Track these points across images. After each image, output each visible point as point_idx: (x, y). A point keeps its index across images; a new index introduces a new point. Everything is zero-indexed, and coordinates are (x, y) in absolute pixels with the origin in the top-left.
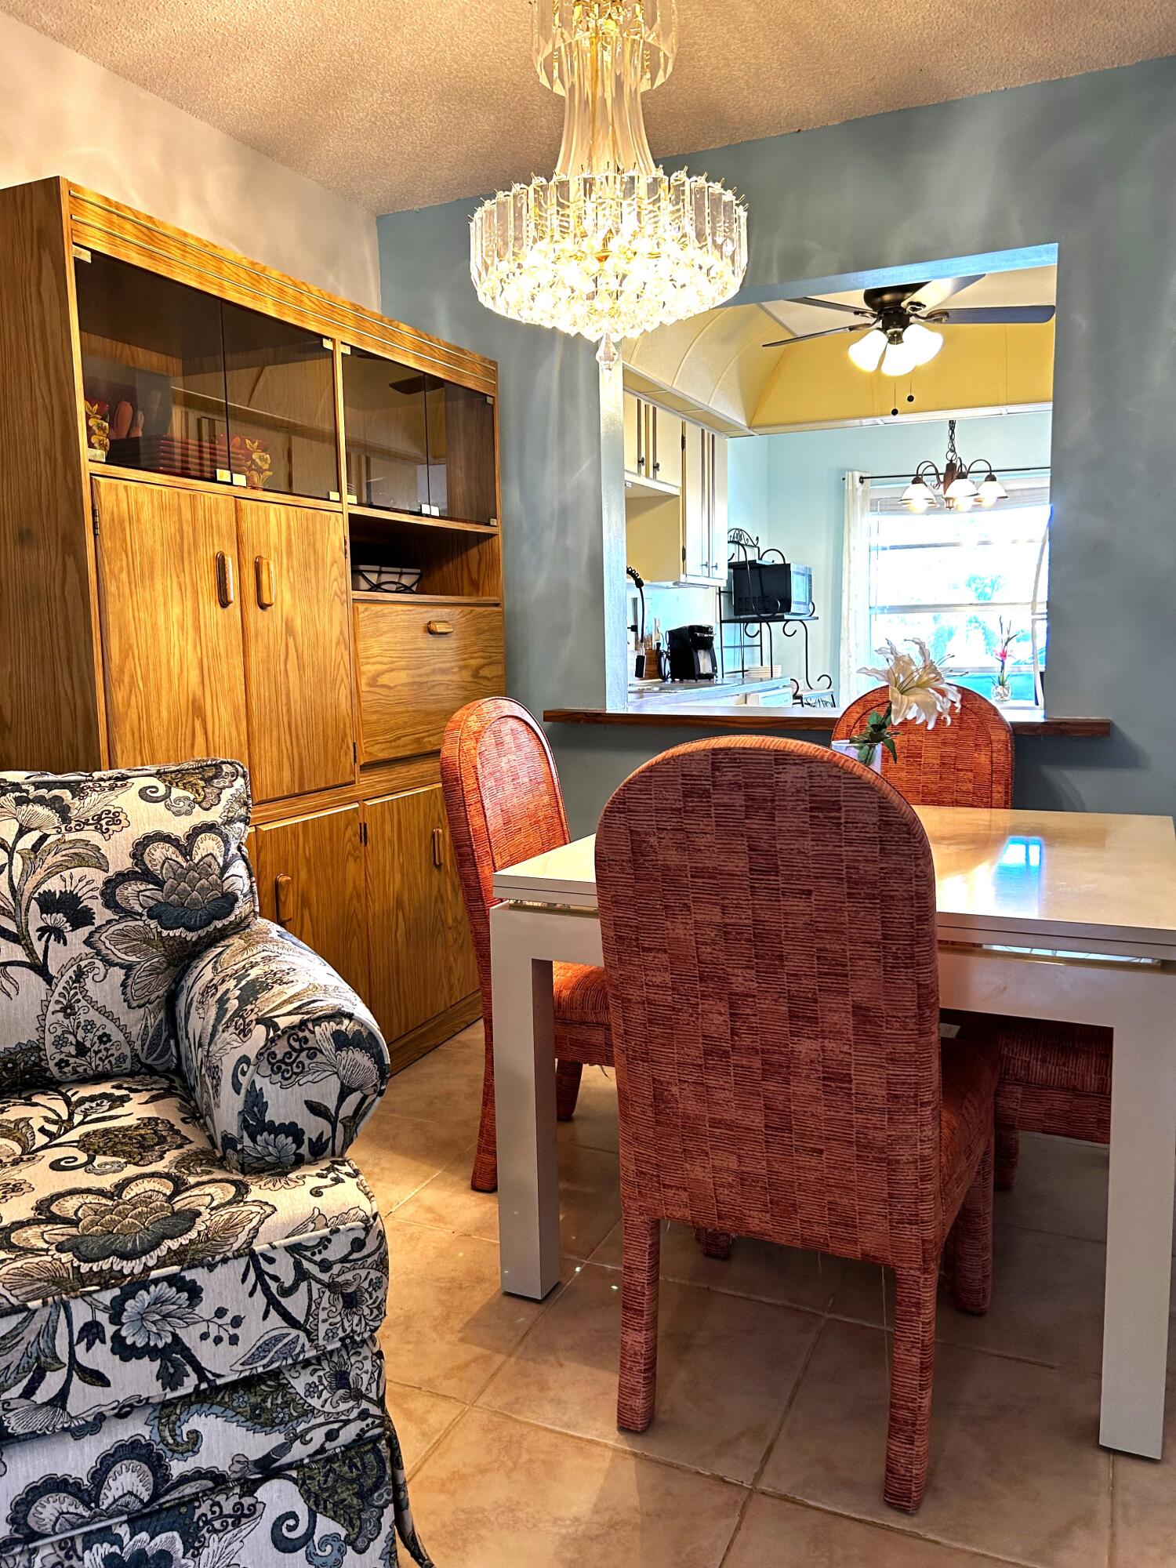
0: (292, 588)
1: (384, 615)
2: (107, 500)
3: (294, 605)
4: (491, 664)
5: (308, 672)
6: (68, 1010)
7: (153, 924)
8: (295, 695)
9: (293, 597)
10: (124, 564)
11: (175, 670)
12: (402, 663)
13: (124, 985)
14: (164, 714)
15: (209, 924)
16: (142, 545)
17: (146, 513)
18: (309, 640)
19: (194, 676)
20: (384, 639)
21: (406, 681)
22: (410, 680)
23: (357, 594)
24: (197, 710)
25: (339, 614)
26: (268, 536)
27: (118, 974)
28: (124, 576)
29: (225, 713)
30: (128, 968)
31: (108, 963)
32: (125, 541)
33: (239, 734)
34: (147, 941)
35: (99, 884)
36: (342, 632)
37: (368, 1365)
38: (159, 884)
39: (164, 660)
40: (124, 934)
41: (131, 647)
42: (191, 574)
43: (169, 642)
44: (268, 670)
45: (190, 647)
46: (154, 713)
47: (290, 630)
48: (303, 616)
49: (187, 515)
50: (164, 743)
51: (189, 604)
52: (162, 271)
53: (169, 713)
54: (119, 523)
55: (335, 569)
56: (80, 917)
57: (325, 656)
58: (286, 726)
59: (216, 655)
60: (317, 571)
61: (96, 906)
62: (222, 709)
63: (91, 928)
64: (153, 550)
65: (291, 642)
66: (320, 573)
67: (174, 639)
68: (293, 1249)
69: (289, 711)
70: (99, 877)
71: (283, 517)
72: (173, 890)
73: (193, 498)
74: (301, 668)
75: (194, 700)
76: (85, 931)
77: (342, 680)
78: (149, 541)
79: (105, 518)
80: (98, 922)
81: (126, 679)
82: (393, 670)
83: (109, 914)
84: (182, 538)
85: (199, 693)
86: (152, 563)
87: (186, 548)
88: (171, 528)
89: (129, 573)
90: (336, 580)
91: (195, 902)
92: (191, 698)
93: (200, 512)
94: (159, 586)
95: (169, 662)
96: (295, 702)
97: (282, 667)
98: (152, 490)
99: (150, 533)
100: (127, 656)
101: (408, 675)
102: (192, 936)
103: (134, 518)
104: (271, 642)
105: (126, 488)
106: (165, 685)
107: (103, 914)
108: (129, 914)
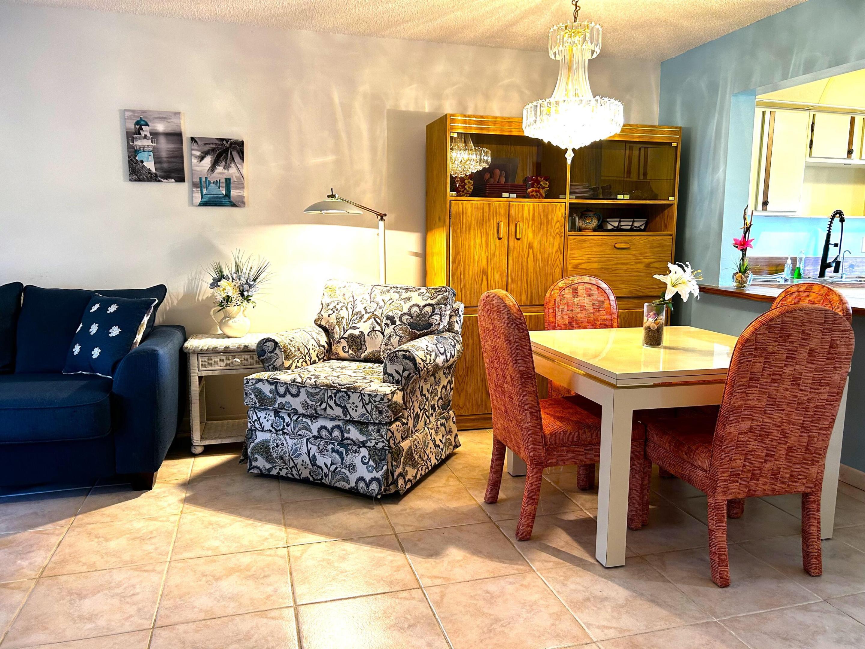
0: (534, 232)
1: (586, 241)
2: (454, 208)
3: (534, 238)
4: (660, 261)
5: (539, 262)
6: (386, 344)
7: (409, 327)
8: (531, 269)
9: (534, 235)
10: (459, 227)
11: (477, 259)
12: (596, 260)
13: (399, 341)
14: (471, 273)
15: (423, 330)
16: (467, 220)
17: (469, 211)
18: (540, 250)
19: (484, 262)
20: (584, 250)
21: (597, 267)
22: (600, 267)
23: (571, 233)
24: (484, 273)
25: (558, 241)
26: (523, 215)
27: (398, 338)
28: (459, 230)
29: (496, 274)
30: (401, 337)
31: (397, 335)
32: (460, 219)
33: (502, 282)
34: (406, 331)
35: (399, 315)
36: (559, 248)
37: (385, 430)
38: (412, 317)
39: (472, 256)
40: (402, 329)
41: (459, 252)
42: (486, 229)
43: (474, 251)
44: (518, 261)
45: (483, 252)
46: (467, 273)
47: (531, 247)
48: (538, 242)
49: (486, 209)
50: (470, 282)
51: (484, 239)
52: (485, 132)
53: (473, 273)
54: (458, 214)
55: (558, 224)
56: (394, 323)
57: (548, 257)
58: (525, 281)
59: (494, 255)
60: (547, 226)
61: (397, 320)
62: (495, 273)
63: (395, 325)
64: (471, 222)
65: (531, 251)
66: (549, 226)
67: (477, 250)
68: (369, 395)
69: (527, 275)
70: (400, 313)
71: (532, 207)
72: (415, 319)
73: (489, 204)
74: (535, 260)
75: (483, 270)
76: (394, 326)
77: (558, 265)
78: (469, 219)
79: (453, 213)
80: (397, 324)
81: (457, 262)
82: (589, 262)
83: (399, 323)
84: (483, 217)
85: (486, 267)
86: (470, 226)
87: (485, 221)
88: (479, 214)
89: (461, 230)
90: (558, 228)
91: (420, 323)
92: (482, 268)
93: (492, 208)
94: (472, 233)
95: (474, 257)
96: (531, 273)
97: (525, 260)
98: (472, 204)
99: (470, 216)
100: (457, 255)
101: (599, 265)
102: (418, 333)
103: (464, 213)
104: (521, 251)
105: (462, 203)
106: (472, 264)
107: (398, 323)
108: (404, 324)
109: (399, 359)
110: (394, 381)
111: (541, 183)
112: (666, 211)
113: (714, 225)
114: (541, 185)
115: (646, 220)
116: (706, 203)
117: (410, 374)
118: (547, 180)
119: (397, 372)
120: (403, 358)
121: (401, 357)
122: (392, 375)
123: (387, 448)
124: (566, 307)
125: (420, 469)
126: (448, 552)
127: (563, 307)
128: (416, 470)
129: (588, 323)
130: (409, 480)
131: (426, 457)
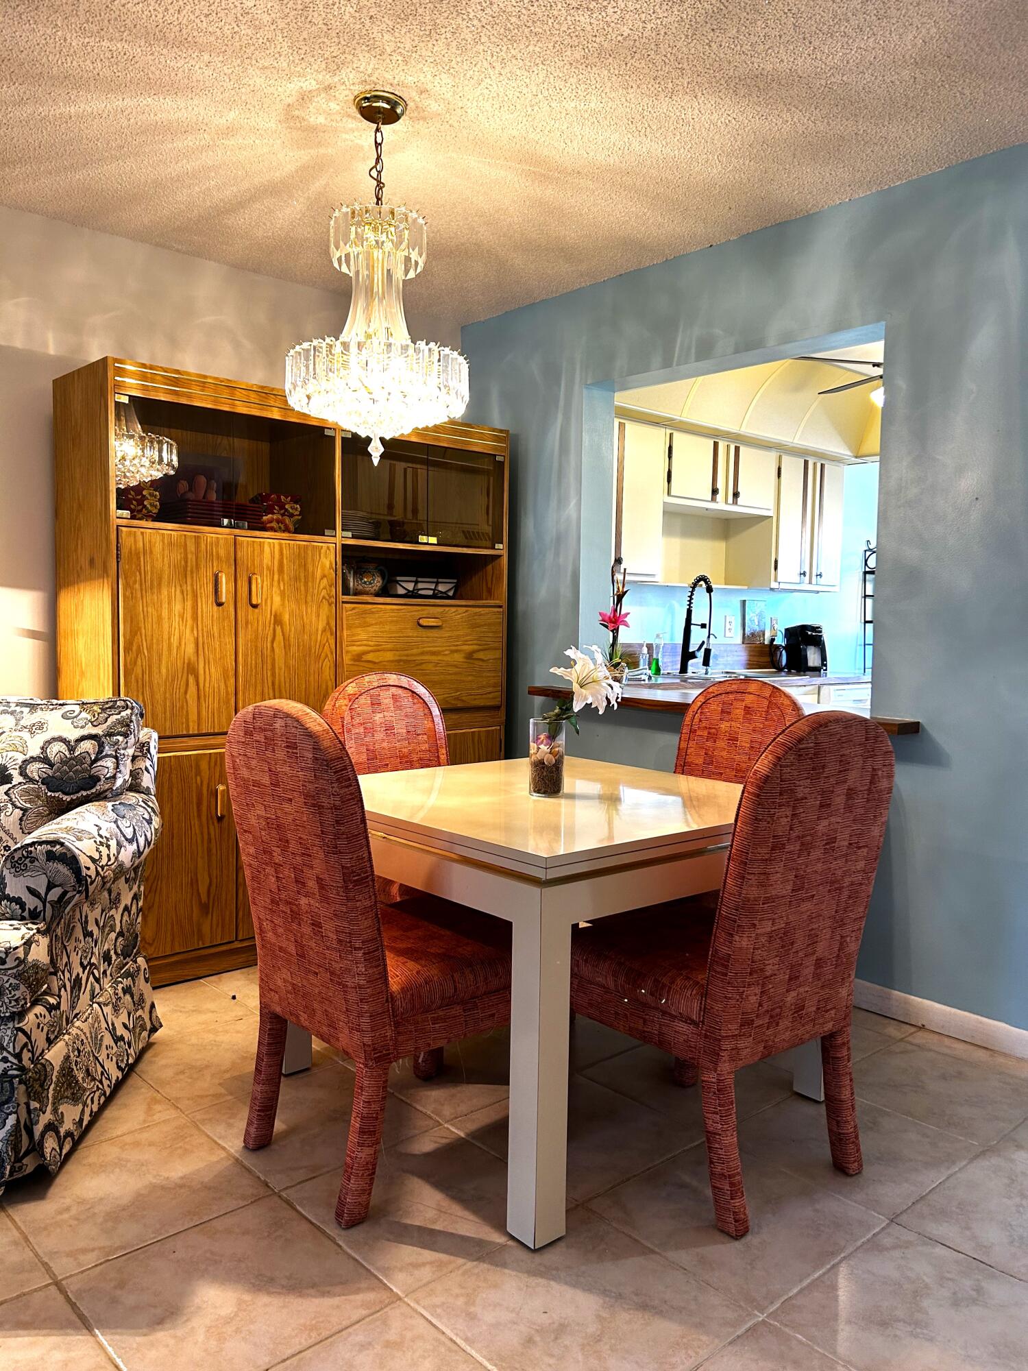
0: (282, 594)
1: (373, 613)
2: (126, 541)
3: (283, 605)
4: (485, 650)
5: (293, 649)
7: (44, 787)
8: (280, 662)
9: (283, 599)
10: (138, 578)
11: (175, 642)
12: (389, 646)
13: (21, 820)
14: (164, 671)
15: (78, 792)
16: (153, 567)
17: (158, 548)
18: (296, 629)
19: (190, 649)
20: (370, 629)
21: (391, 659)
22: (397, 658)
23: (346, 598)
24: (192, 669)
25: (325, 610)
26: (261, 561)
27: (18, 813)
28: (137, 586)
29: (215, 672)
30: (25, 810)
31: (17, 807)
32: (140, 565)
33: (226, 687)
34: (38, 797)
35: (19, 762)
36: (328, 623)
38: (51, 765)
39: (166, 637)
40: (27, 792)
41: (139, 629)
42: (192, 585)
43: (170, 627)
44: (256, 647)
45: (188, 631)
46: (155, 669)
47: (278, 620)
48: (291, 614)
49: (191, 547)
50: (162, 689)
51: (189, 604)
52: (184, 401)
53: (168, 670)
54: (135, 555)
55: (325, 581)
56: (6, 779)
57: (310, 639)
58: (270, 684)
59: (210, 635)
60: (306, 583)
61: (15, 774)
62: (213, 670)
63: (10, 785)
64: (162, 570)
65: (278, 629)
66: (310, 584)
67: (175, 624)
69: (273, 675)
70: (20, 758)
71: (277, 548)
72: (59, 769)
73: (197, 538)
74: (287, 646)
75: (189, 664)
76: (6, 787)
77: (327, 656)
78: (158, 565)
79: (124, 552)
80: (14, 782)
81: (134, 648)
82: (379, 651)
83: (21, 779)
84: (186, 562)
85: (193, 658)
86: (160, 579)
87: (189, 569)
88: (177, 556)
89: (141, 585)
90: (325, 588)
91: (70, 778)
92: (186, 661)
93: (203, 546)
94: (165, 592)
95: (169, 639)
96: (280, 669)
97: (269, 645)
98: (163, 534)
99: (160, 560)
100: (136, 634)
101: (395, 654)
102: (67, 798)
103: (148, 551)
104: (260, 629)
105: (142, 533)
106: (165, 653)
107: (17, 779)
108: (32, 780)
109: (36, 863)
110: (26, 914)
111: (287, 507)
112: (490, 567)
113: (565, 590)
114: (286, 510)
115: (455, 581)
116: (550, 556)
117: (65, 893)
118: (296, 503)
119: (32, 892)
120: (48, 860)
121: (43, 858)
122: (18, 901)
123: (15, 1072)
124: (361, 730)
125: (89, 1101)
126: (197, 1301)
127: (357, 731)
128: (80, 1106)
129: (401, 758)
130: (69, 1134)
131: (100, 1069)
